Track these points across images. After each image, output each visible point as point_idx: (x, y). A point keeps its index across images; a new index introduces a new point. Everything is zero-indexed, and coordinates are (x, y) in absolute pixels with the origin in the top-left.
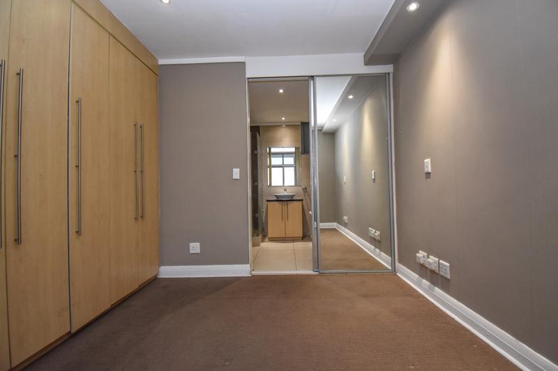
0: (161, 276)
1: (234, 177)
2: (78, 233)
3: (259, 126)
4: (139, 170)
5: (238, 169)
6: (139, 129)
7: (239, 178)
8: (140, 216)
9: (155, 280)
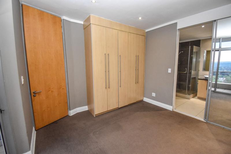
0: (144, 100)
1: (169, 72)
2: (120, 86)
3: (200, 40)
4: (137, 69)
5: (171, 69)
6: (137, 57)
7: (170, 72)
8: (137, 82)
9: (142, 101)
